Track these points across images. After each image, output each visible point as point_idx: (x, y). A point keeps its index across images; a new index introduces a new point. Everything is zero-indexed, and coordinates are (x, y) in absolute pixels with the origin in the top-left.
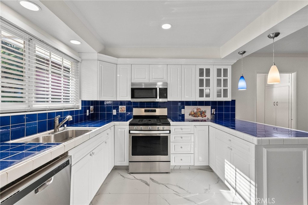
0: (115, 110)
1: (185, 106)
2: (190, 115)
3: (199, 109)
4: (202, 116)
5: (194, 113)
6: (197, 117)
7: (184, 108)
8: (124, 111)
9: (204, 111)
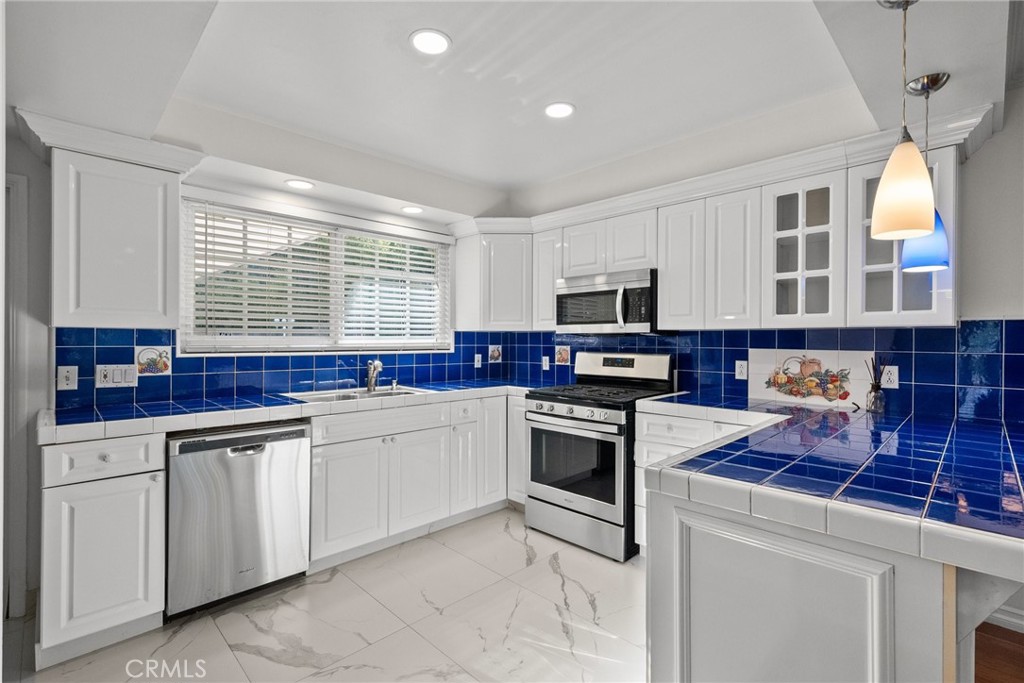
0: (547, 358)
1: (750, 350)
2: (769, 384)
3: (813, 361)
4: (825, 393)
5: (790, 380)
6: (804, 396)
7: (744, 357)
8: (566, 361)
9: (835, 370)
